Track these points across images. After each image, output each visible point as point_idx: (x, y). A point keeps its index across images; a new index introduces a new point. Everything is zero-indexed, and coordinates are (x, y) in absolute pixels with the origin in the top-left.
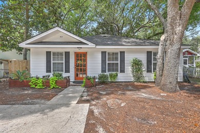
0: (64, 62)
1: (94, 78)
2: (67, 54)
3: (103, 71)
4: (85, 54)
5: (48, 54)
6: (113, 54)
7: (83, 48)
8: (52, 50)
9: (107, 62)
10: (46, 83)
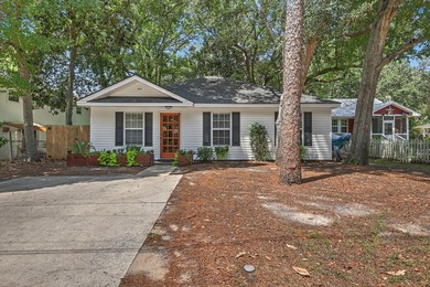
0: (144, 129)
1: (191, 153)
2: (149, 116)
3: (206, 143)
4: (177, 117)
5: (119, 116)
6: (222, 115)
7: (174, 108)
8: (125, 111)
9: (212, 129)
10: (122, 160)
